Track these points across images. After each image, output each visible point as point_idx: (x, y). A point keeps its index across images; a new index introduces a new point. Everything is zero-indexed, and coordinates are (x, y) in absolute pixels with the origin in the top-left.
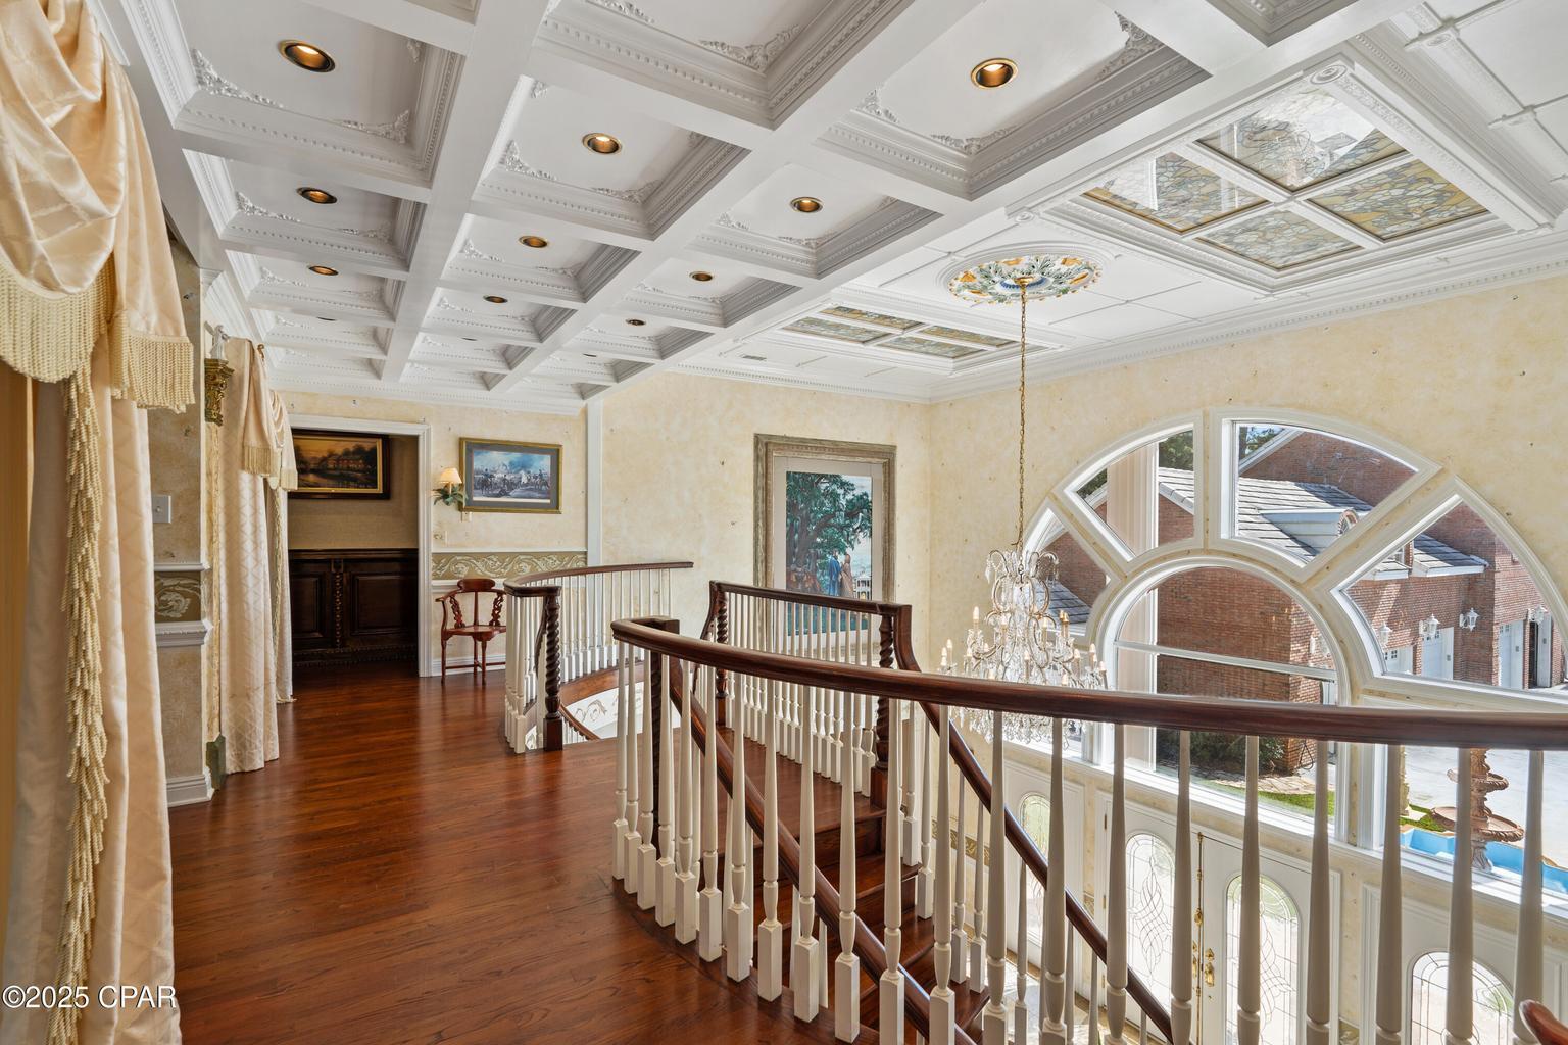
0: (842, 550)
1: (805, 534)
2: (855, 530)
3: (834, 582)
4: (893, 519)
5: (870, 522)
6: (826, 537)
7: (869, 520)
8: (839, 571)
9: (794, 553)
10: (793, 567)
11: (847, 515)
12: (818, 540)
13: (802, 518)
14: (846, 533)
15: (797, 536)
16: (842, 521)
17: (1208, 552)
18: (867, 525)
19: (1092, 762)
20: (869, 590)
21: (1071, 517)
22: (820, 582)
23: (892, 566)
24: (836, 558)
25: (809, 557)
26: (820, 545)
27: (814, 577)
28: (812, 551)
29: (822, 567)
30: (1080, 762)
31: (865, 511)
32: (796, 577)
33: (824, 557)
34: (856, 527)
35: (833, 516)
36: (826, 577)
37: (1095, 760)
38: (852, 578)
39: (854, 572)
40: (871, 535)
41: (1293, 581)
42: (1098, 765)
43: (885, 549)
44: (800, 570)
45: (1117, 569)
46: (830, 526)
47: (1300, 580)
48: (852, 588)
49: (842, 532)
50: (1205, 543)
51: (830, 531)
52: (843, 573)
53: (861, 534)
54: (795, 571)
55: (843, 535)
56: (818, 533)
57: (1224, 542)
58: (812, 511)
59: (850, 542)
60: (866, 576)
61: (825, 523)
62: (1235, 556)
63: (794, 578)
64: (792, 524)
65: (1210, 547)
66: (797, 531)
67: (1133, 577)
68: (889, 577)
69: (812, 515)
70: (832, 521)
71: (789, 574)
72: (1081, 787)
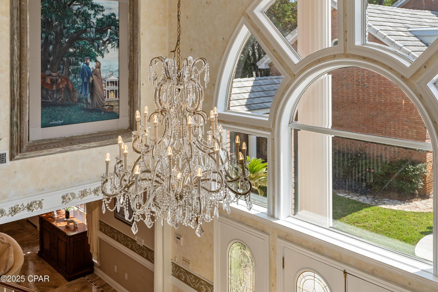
0: (93, 58)
1: (58, 46)
2: (104, 43)
3: (85, 84)
4: (137, 34)
5: (118, 36)
6: (78, 48)
7: (117, 34)
8: (90, 74)
9: (49, 61)
10: (48, 72)
11: (97, 31)
12: (71, 50)
13: (56, 33)
14: (96, 44)
15: (51, 47)
16: (92, 36)
17: (347, 56)
18: (115, 39)
19: (273, 217)
20: (117, 88)
21: (258, 31)
22: (74, 84)
23: (136, 70)
24: (87, 64)
25: (63, 64)
26: (73, 54)
27: (67, 80)
28: (65, 59)
29: (75, 72)
30: (265, 217)
31: (113, 27)
32: (51, 80)
33: (77, 64)
34: (105, 39)
35: (85, 31)
36: (79, 79)
37: (276, 215)
38: (102, 80)
39: (103, 75)
40: (118, 46)
41: (402, 77)
42: (278, 219)
43: (130, 57)
44: (54, 74)
45: (288, 69)
46: (82, 39)
47: (407, 76)
48: (102, 88)
49: (93, 44)
50: (345, 49)
51: (82, 43)
52: (94, 76)
53: (110, 45)
54: (50, 75)
55: (94, 46)
56: (71, 44)
57: (359, 48)
58: (65, 28)
59: (98, 51)
60: (114, 78)
61: (78, 36)
62: (364, 58)
63: (48, 81)
64: (46, 38)
65: (348, 52)
66: (51, 43)
67: (299, 75)
68: (133, 78)
69: (65, 31)
70: (84, 35)
71: (43, 78)
72: (267, 236)
